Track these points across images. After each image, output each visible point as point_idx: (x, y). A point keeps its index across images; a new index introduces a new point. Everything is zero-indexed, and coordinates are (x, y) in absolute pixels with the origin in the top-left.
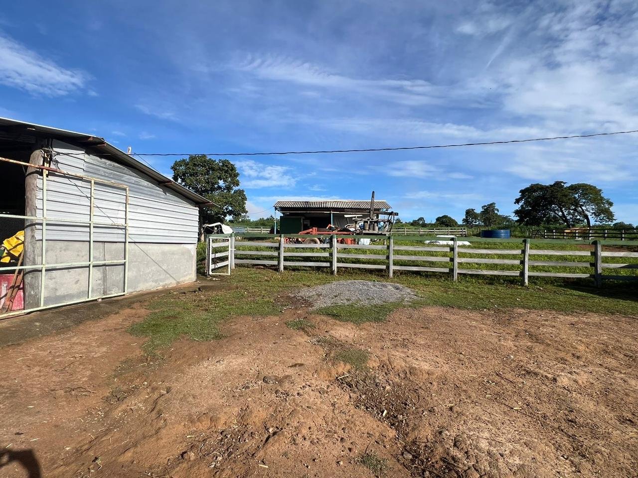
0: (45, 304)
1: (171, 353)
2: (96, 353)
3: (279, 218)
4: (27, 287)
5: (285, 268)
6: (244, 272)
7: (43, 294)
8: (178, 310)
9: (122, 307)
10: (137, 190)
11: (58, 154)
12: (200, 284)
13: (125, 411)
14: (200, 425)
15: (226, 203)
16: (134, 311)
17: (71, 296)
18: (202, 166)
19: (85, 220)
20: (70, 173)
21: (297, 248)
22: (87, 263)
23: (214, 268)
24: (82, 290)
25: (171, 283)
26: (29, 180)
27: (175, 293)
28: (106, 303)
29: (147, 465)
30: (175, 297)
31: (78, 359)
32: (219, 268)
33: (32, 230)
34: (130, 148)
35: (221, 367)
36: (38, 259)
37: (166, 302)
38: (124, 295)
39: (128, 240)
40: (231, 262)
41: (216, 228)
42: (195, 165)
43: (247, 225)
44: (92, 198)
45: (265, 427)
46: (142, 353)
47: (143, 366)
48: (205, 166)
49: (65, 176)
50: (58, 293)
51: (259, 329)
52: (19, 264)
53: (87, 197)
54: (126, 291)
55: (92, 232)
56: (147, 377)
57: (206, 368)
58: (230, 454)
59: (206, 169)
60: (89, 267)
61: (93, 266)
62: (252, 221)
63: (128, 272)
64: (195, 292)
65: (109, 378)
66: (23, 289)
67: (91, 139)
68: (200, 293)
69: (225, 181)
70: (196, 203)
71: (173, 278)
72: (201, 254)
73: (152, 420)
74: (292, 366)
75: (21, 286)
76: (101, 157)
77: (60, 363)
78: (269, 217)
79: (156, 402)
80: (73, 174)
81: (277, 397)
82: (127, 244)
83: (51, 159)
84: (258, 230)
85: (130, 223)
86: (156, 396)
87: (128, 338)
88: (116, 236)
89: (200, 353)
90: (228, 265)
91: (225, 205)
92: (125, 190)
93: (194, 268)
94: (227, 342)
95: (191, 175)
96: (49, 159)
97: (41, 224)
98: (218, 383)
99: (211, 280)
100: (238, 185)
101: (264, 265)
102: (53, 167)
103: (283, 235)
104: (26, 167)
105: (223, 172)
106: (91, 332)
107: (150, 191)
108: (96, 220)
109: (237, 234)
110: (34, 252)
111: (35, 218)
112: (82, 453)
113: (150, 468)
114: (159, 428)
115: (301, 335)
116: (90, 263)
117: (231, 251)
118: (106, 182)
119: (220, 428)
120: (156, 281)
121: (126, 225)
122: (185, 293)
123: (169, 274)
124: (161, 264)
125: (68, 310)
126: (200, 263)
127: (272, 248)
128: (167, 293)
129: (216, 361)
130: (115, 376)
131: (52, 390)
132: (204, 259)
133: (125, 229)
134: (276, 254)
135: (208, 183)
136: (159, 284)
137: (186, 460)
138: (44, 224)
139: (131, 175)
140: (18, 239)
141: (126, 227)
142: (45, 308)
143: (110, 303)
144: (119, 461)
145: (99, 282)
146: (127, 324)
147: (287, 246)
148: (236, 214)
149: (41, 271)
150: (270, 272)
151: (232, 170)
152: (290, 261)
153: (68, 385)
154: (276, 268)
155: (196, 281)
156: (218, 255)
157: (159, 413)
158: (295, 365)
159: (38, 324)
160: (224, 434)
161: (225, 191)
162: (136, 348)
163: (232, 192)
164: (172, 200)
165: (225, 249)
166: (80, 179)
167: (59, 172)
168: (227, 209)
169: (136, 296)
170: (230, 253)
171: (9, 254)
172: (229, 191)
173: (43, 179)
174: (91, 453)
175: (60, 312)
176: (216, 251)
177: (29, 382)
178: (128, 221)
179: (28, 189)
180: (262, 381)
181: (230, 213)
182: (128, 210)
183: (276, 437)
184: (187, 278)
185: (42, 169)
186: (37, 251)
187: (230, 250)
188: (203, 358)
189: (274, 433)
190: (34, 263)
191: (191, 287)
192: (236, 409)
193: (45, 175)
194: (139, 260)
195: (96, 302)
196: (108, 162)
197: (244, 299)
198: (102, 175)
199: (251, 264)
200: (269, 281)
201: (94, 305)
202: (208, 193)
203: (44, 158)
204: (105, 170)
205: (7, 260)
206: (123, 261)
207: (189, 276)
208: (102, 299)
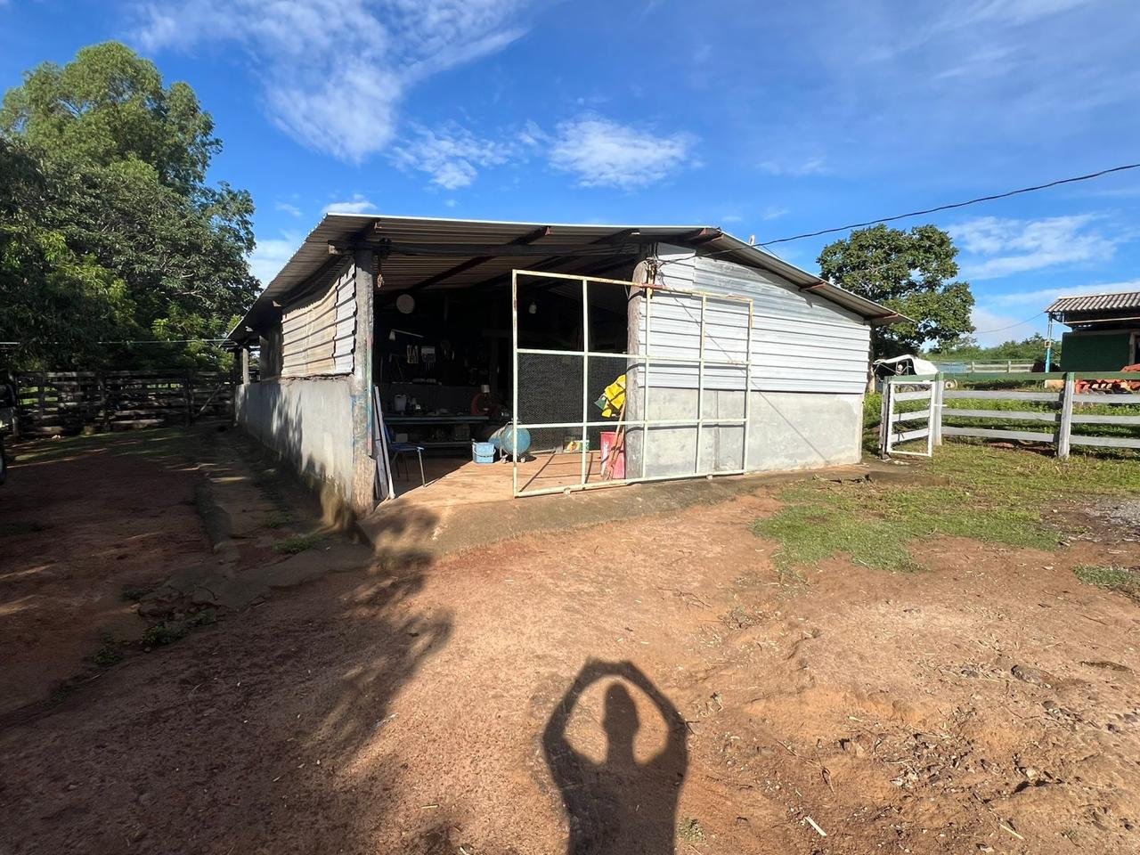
0: (647, 475)
1: (819, 576)
2: (708, 553)
3: (1060, 339)
4: (628, 449)
5: (1075, 451)
6: (964, 452)
7: (646, 461)
8: (828, 508)
9: (740, 491)
10: (766, 303)
11: (664, 262)
12: (868, 468)
13: (750, 645)
14: (874, 707)
15: (925, 315)
16: (757, 501)
17: (675, 468)
18: (874, 246)
19: (693, 356)
20: (677, 289)
21: (1112, 405)
22: (694, 422)
23: (896, 440)
24: (688, 460)
25: (815, 462)
26: (631, 305)
27: (823, 480)
28: (719, 483)
29: (786, 734)
30: (822, 486)
31: (686, 555)
32: (908, 441)
33: (635, 374)
34: (753, 237)
35: (916, 621)
36: (641, 413)
37: (808, 493)
38: (742, 474)
39: (751, 387)
40: (934, 432)
41: (900, 367)
42: (861, 247)
43: (972, 357)
44: (703, 323)
45: (1016, 763)
46: (772, 567)
47: (774, 587)
48: (882, 247)
49: (672, 294)
50: (662, 461)
51: (1001, 570)
52: (621, 419)
53: (697, 322)
54: (745, 468)
55: (702, 375)
56: (781, 604)
57: (884, 616)
58: (933, 778)
59: (885, 252)
60: (697, 427)
61: (704, 426)
62: (983, 348)
63: (750, 436)
64: (859, 482)
65: (726, 590)
66: (624, 452)
67: (704, 233)
68: (869, 484)
69: (924, 269)
70: (866, 318)
71: (819, 453)
72: (870, 415)
73: (791, 671)
74: (1093, 664)
75: (622, 449)
76: (716, 257)
77: (666, 555)
78: (1030, 336)
79: (796, 646)
80: (681, 290)
81: (1048, 713)
82: (749, 392)
83: (655, 271)
84: (1000, 368)
85: (754, 359)
86: (795, 636)
87: (750, 540)
88: (733, 380)
89: (870, 588)
90: (926, 438)
91: (923, 319)
92: (748, 305)
93: (858, 439)
94: (927, 580)
95: (853, 269)
96: (653, 274)
97: (644, 365)
98: (908, 648)
99: (890, 464)
100: (953, 274)
101: (1015, 442)
102: (658, 283)
103: (1071, 375)
104: (629, 287)
105: (921, 251)
106: (700, 522)
107: (785, 304)
108: (708, 357)
109: (948, 377)
110: (636, 402)
111: (636, 356)
112: (697, 681)
113: (791, 739)
114: (803, 687)
115: (1122, 605)
116: (699, 421)
117: (936, 408)
118: (723, 297)
119: (914, 726)
120: (791, 457)
121: (746, 363)
122: (840, 482)
123: (812, 447)
124: (800, 429)
125: (673, 487)
126: (868, 430)
127: (1037, 404)
128: (809, 477)
129: (903, 608)
130: (735, 591)
131: (660, 588)
132: (876, 424)
133: (746, 369)
134: (1050, 417)
135: (887, 278)
136: (796, 461)
137: (849, 753)
138: (647, 365)
139: (757, 281)
140: (619, 385)
141: (747, 365)
142: (646, 479)
143: (725, 483)
144: (745, 710)
145: (710, 450)
146: (749, 518)
147: (1083, 399)
148: (947, 335)
149: (643, 429)
150: (1032, 458)
151: (940, 245)
152: (1089, 434)
153: (678, 586)
154: (1049, 451)
155: (861, 463)
156: (907, 417)
157: (802, 665)
158: (1103, 665)
159: (640, 499)
160: (922, 739)
161: (923, 291)
162: (763, 556)
163: (940, 290)
164: (821, 316)
165: (922, 405)
166: (688, 296)
167: (664, 290)
168: (925, 327)
169: (760, 478)
170: (934, 414)
171: (611, 406)
172: (933, 290)
173: (646, 302)
174: (708, 685)
175: (663, 488)
176: (901, 409)
177: (634, 571)
178: (751, 356)
179: (630, 317)
180: (1009, 673)
181: (933, 334)
182: (751, 338)
183: (1045, 791)
184: (843, 456)
185: (646, 288)
186: (640, 403)
187: (932, 409)
188: (876, 599)
189: (1039, 783)
190: (636, 419)
191: (850, 473)
192: (948, 705)
193: (648, 296)
194: (765, 420)
195: (704, 480)
196: (726, 264)
197: (963, 505)
198: (716, 286)
199: (982, 438)
200: (1027, 476)
201: (702, 483)
202: (887, 299)
203: (648, 271)
204: (722, 277)
205: (607, 413)
206: (741, 421)
207: (848, 452)
208: (714, 476)
